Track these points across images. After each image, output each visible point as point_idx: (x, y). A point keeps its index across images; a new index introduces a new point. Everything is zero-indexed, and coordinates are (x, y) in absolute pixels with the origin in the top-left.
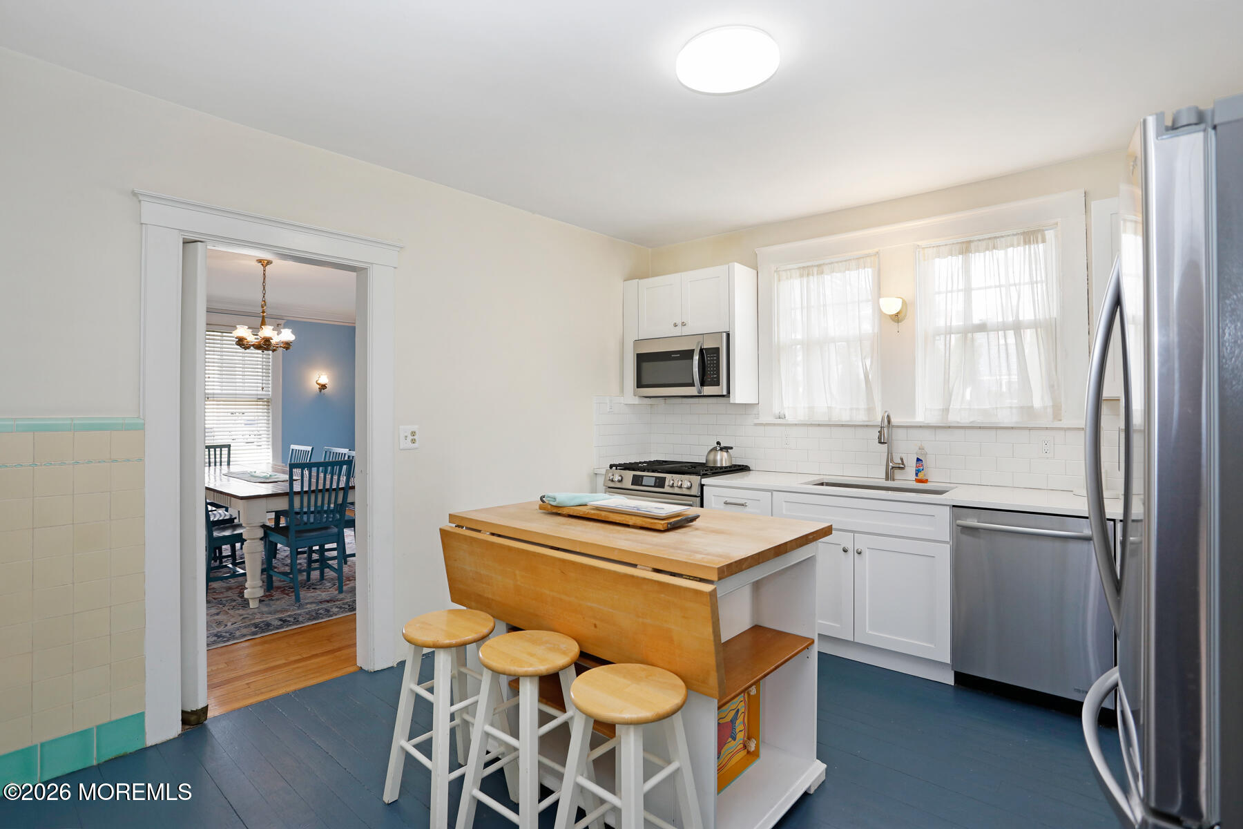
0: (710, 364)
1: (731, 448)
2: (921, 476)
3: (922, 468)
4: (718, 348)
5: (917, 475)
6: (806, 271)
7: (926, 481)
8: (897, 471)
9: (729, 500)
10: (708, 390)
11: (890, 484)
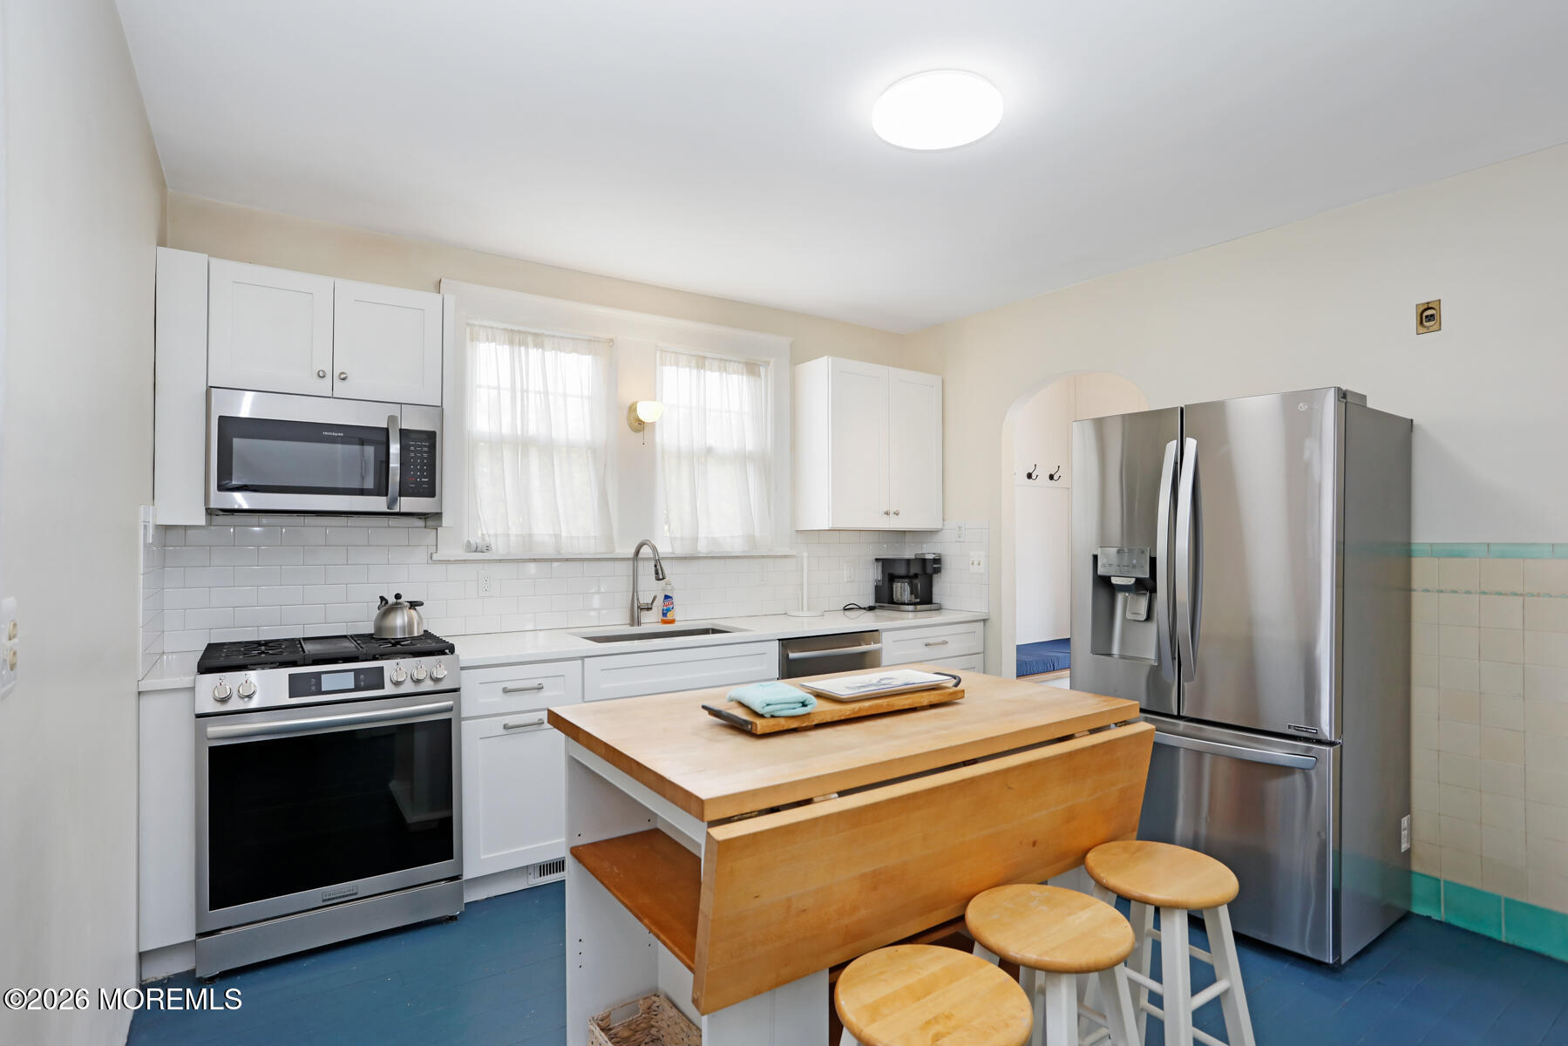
0: (415, 458)
1: (421, 604)
2: (669, 616)
3: (671, 606)
4: (434, 433)
5: (664, 615)
6: (517, 338)
7: (672, 622)
8: (644, 613)
9: (510, 686)
10: (407, 504)
11: (636, 630)
